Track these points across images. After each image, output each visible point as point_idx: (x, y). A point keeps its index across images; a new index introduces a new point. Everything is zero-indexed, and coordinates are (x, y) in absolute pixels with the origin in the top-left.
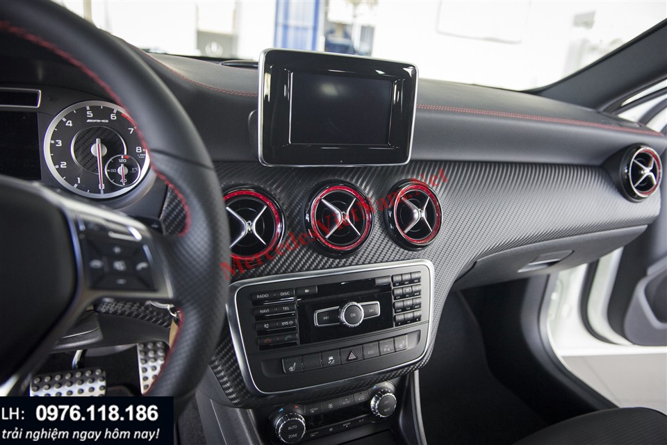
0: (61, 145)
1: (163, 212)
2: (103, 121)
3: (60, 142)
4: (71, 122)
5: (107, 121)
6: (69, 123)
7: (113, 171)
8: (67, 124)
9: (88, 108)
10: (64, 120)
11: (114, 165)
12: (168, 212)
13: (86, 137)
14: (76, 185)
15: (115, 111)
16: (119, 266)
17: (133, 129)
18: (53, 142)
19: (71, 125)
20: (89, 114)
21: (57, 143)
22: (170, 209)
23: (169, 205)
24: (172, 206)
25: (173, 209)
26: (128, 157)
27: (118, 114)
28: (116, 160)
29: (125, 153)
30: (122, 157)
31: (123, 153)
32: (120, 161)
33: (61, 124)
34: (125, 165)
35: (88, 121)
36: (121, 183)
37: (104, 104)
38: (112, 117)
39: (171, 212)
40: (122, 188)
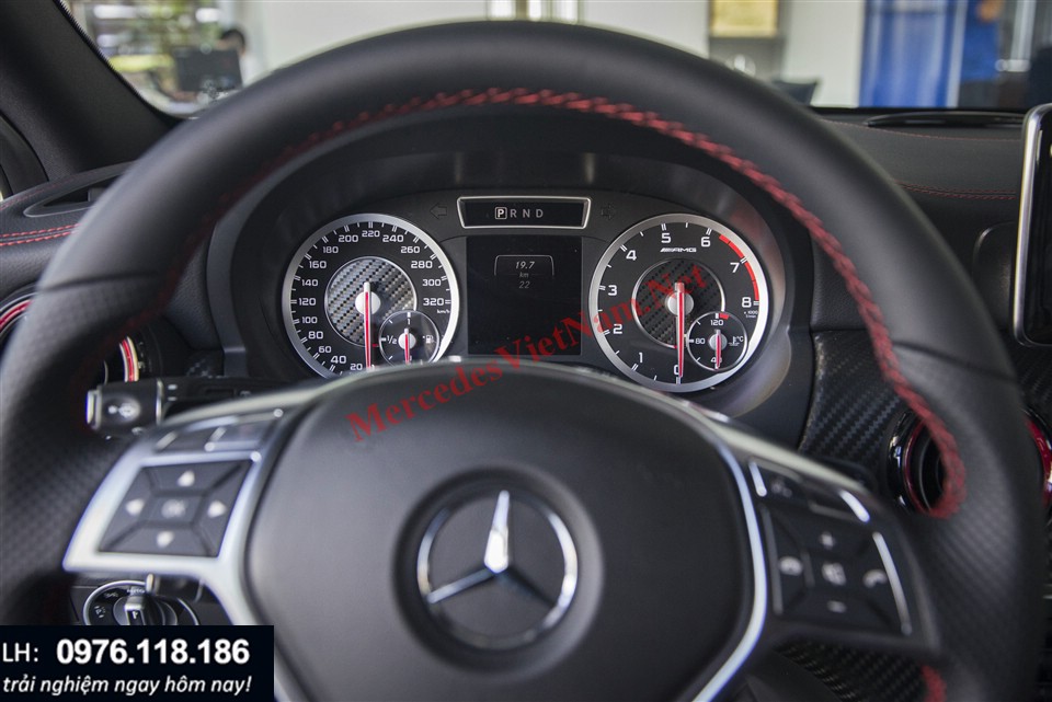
0: (615, 294)
1: (808, 432)
2: (688, 250)
3: (614, 288)
4: (634, 252)
5: (694, 250)
6: (631, 255)
7: (699, 341)
8: (628, 257)
9: (664, 227)
10: (624, 249)
11: (703, 331)
12: (818, 432)
13: (659, 279)
14: (635, 366)
15: (709, 232)
16: (833, 573)
17: (737, 264)
18: (603, 288)
19: (634, 258)
20: (666, 237)
21: (610, 290)
22: (821, 425)
23: (820, 419)
24: (826, 421)
25: (828, 428)
26: (728, 315)
27: (715, 236)
28: (706, 321)
29: (723, 309)
30: (717, 316)
31: (719, 309)
32: (714, 323)
33: (620, 255)
34: (722, 332)
35: (663, 250)
36: (713, 365)
37: (690, 219)
38: (703, 241)
39: (824, 432)
40: (712, 374)
